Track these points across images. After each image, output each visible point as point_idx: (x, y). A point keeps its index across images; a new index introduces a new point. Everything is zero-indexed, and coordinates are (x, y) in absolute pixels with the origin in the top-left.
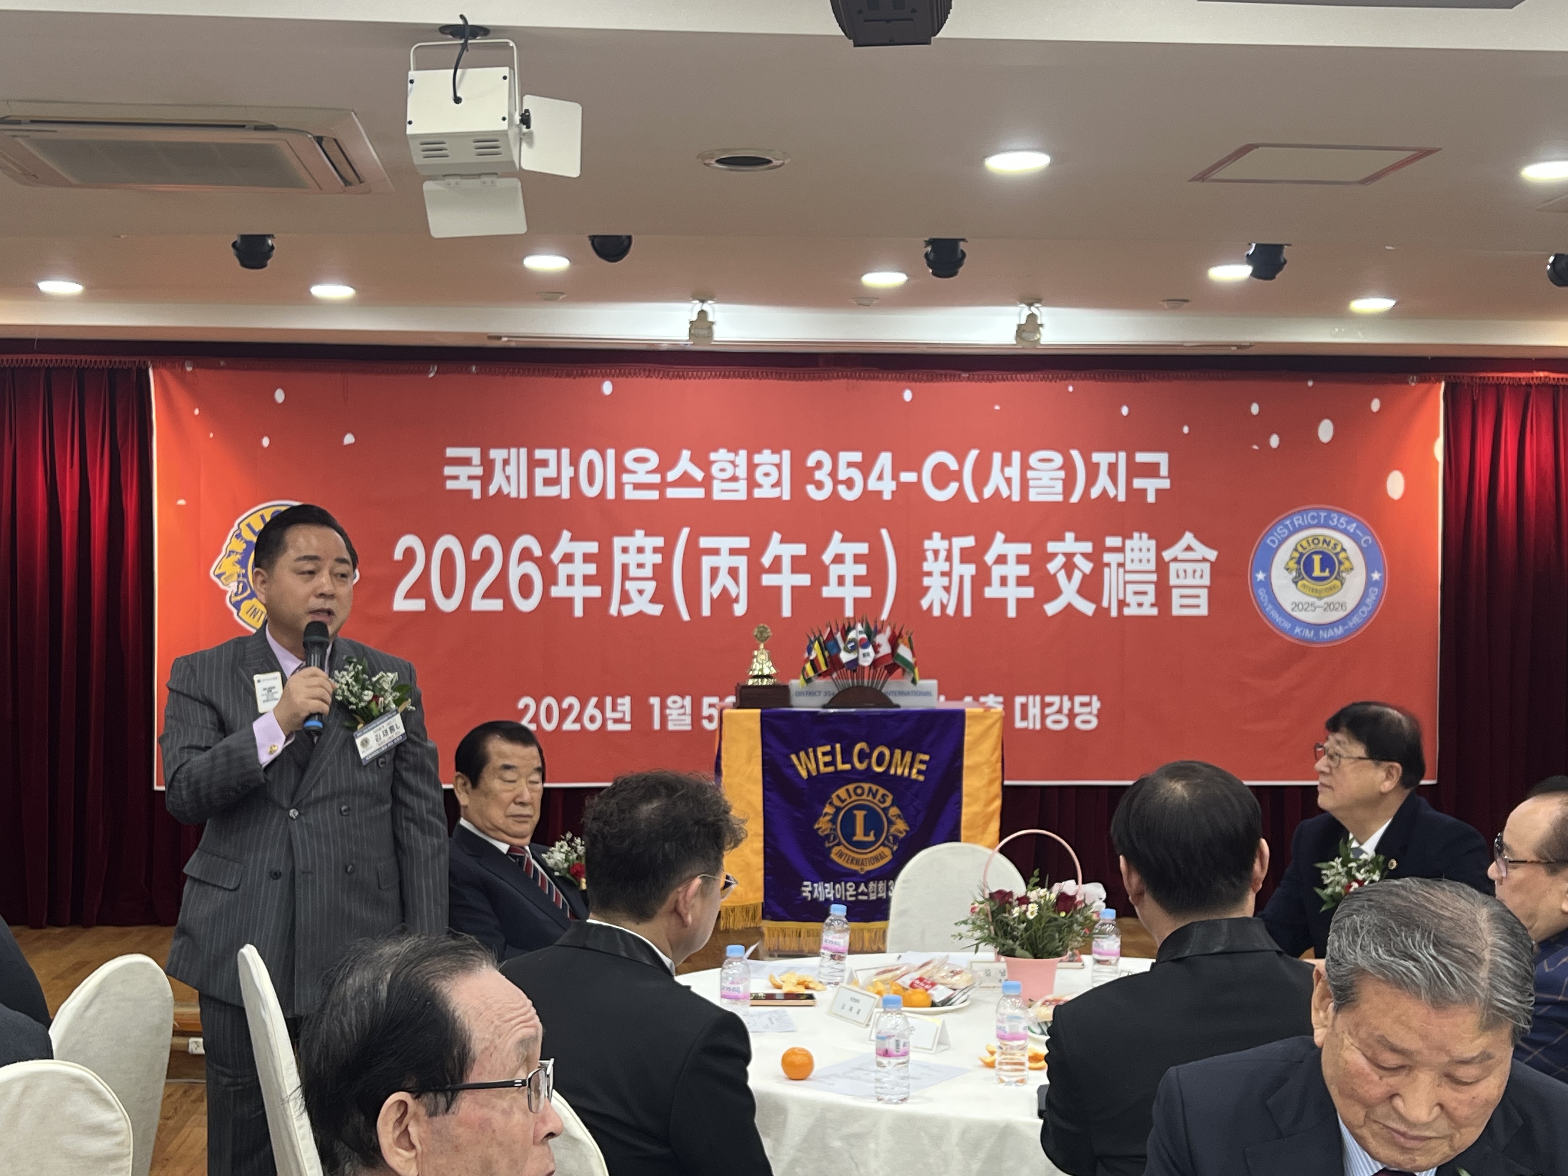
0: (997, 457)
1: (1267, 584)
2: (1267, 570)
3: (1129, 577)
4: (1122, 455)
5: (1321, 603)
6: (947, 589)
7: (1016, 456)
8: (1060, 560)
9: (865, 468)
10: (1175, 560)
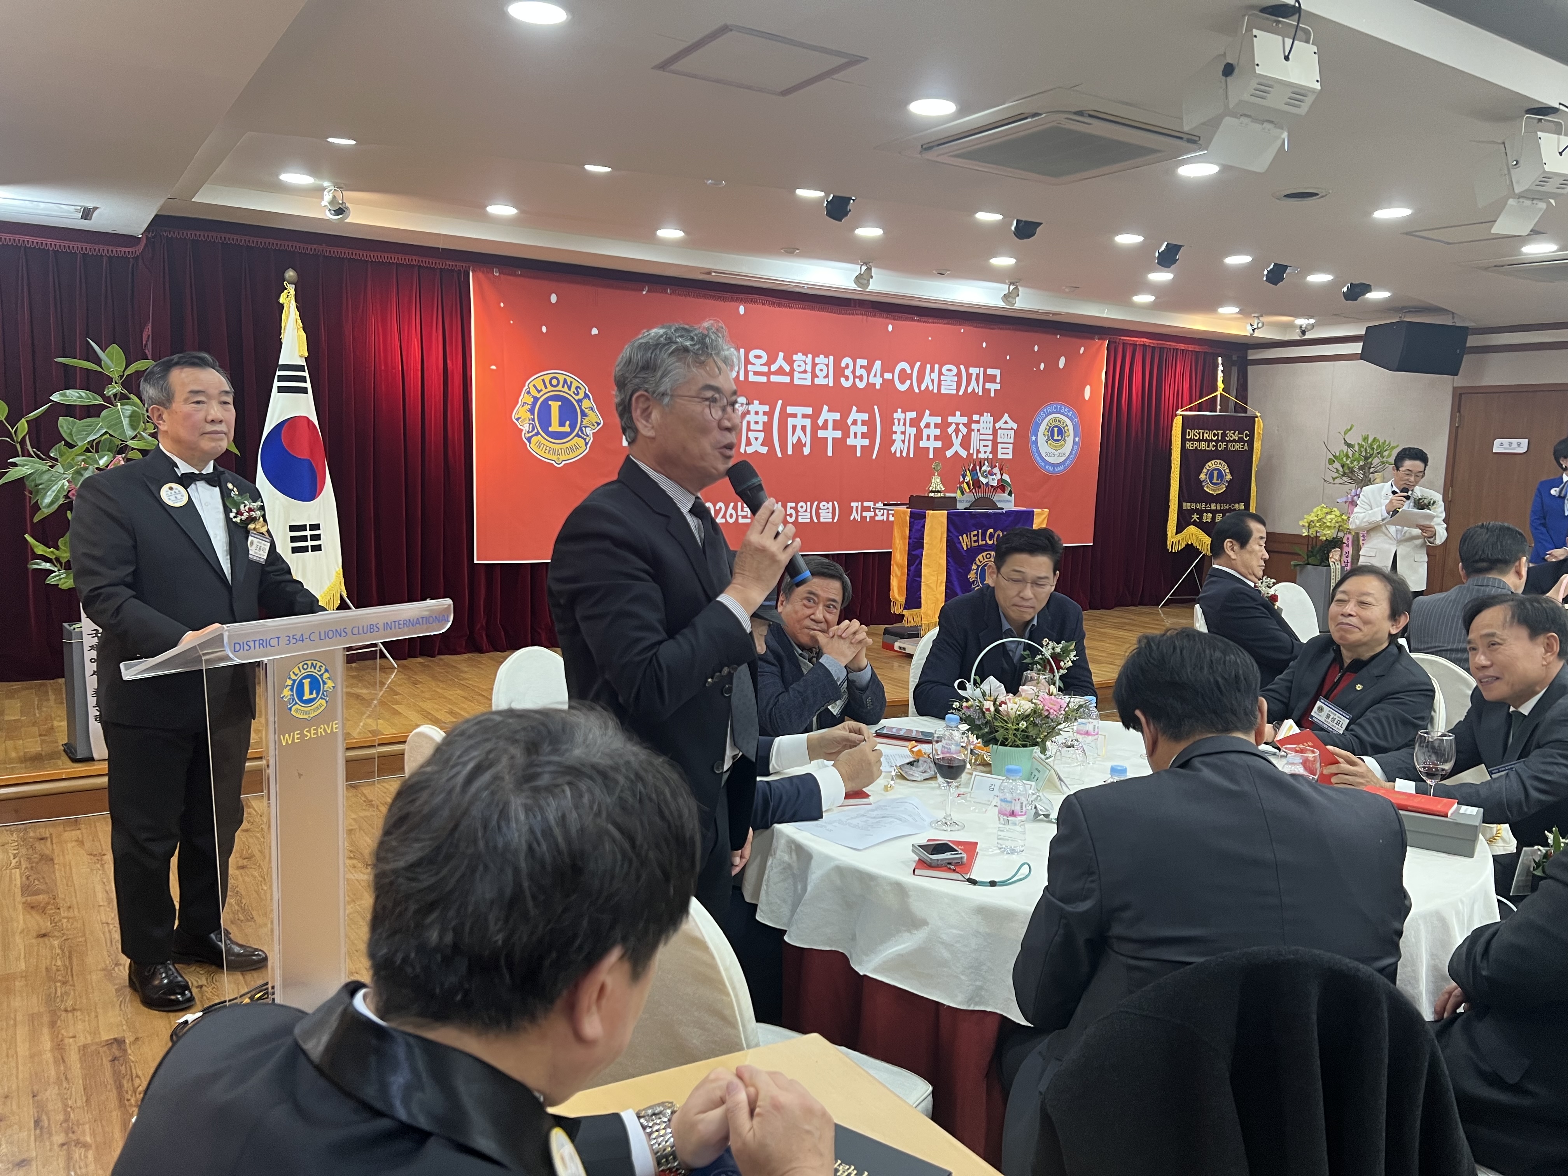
0: (928, 366)
1: (1036, 442)
2: (1036, 436)
3: (982, 437)
4: (982, 369)
5: (1056, 453)
6: (903, 441)
7: (937, 366)
8: (954, 426)
9: (868, 369)
10: (1000, 428)
